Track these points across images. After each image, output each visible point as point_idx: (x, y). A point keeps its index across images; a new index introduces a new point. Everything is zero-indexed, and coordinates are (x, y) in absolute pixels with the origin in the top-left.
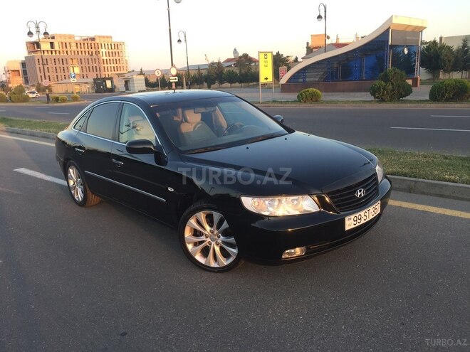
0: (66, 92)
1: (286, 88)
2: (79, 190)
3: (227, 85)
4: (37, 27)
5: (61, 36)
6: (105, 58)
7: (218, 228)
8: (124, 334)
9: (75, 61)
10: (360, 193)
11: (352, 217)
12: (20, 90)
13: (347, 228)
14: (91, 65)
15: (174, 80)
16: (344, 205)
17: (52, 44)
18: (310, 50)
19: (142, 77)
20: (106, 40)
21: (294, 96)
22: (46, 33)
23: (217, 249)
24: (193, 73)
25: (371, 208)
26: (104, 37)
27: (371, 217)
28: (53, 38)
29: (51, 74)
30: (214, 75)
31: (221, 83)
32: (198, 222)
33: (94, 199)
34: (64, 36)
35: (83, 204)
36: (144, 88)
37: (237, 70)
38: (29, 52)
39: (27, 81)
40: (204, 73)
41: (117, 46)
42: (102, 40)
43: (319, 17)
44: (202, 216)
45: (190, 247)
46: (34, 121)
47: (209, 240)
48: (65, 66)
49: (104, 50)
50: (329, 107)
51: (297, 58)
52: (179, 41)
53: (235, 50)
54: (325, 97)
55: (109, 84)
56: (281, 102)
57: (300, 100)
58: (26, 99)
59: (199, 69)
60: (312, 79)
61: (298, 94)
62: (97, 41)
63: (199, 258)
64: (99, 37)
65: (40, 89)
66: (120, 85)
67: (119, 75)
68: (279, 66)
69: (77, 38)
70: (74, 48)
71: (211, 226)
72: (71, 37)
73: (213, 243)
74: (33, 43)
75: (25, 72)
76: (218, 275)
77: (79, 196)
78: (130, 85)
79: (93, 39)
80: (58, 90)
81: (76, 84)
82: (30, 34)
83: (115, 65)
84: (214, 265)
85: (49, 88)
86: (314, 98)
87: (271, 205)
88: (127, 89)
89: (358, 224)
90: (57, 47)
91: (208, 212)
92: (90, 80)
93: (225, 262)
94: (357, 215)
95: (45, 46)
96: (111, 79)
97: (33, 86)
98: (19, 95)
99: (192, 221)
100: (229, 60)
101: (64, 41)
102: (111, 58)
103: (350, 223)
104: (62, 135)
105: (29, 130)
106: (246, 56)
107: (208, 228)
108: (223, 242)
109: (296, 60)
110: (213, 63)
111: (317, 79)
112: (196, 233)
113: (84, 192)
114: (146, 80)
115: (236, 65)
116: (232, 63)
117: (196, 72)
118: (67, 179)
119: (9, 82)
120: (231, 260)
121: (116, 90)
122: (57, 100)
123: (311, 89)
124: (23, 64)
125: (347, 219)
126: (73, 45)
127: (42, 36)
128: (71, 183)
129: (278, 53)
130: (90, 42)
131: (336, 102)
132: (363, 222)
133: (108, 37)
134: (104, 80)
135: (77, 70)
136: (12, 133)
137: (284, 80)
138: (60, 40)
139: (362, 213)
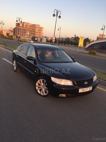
0: (24, 39)
1: (87, 49)
2: (15, 67)
3: (70, 45)
4: (19, 19)
5: (26, 23)
6: (37, 31)
7: (45, 84)
8: (12, 106)
9: (28, 31)
10: (86, 83)
11: (82, 89)
12: (12, 36)
13: (79, 92)
14: (32, 33)
15: (54, 41)
16: (80, 85)
17: (23, 25)
18: (98, 39)
19: (46, 39)
20: (38, 26)
21: (88, 52)
22: (21, 22)
23: (44, 90)
24: (61, 40)
25: (88, 88)
26: (38, 25)
27: (88, 90)
28: (24, 23)
29: (21, 33)
30: (67, 42)
31: (68, 44)
32: (40, 82)
33: (18, 70)
34: (27, 23)
35: (15, 71)
36: (46, 42)
37: (74, 41)
38: (16, 26)
39: (14, 34)
40: (64, 40)
41: (41, 28)
42: (37, 26)
43: (102, 29)
44: (41, 80)
45: (37, 88)
46: (12, 46)
47: (42, 87)
48: (25, 32)
49: (37, 29)
50: (98, 57)
51: (94, 40)
52: (58, 30)
53: (75, 35)
54: (97, 54)
55: (36, 39)
56: (84, 53)
57: (89, 53)
58: (13, 39)
59: (63, 39)
60: (96, 48)
61: (89, 51)
62: (36, 26)
63: (39, 91)
64: (37, 25)
65: (17, 37)
66: (39, 40)
67: (39, 37)
68: (87, 42)
69: (30, 24)
70: (29, 27)
71: (43, 83)
72: (29, 23)
73: (43, 88)
74: (18, 24)
75: (14, 32)
76: (43, 97)
77: (15, 69)
78: (42, 40)
79: (35, 25)
80: (22, 38)
81: (27, 37)
82: (17, 21)
83: (39, 34)
84: (42, 94)
85: (20, 37)
86: (94, 54)
87: (59, 81)
88: (41, 41)
89: (83, 92)
90: (24, 26)
91: (43, 79)
92: (31, 37)
93: (45, 94)
94: (83, 89)
95: (21, 25)
96: (37, 38)
97: (16, 36)
98: (11, 38)
99: (39, 81)
100: (72, 38)
101: (26, 24)
102: (39, 31)
103: (81, 91)
104: (14, 51)
105: (10, 48)
106: (77, 37)
107: (42, 84)
108: (46, 89)
109: (93, 41)
110: (67, 38)
111: (97, 48)
112: (39, 85)
113: (16, 68)
114: (47, 39)
115: (74, 39)
116: (73, 39)
117: (62, 40)
118: (13, 63)
119: (9, 34)
120: (47, 94)
121: (38, 41)
122: (21, 41)
123: (93, 51)
124: (14, 29)
125: (80, 89)
126: (29, 26)
127: (20, 22)
128: (14, 65)
129: (88, 38)
130: (34, 26)
131: (100, 56)
132: (85, 91)
133: (39, 25)
134: (35, 37)
135: (28, 34)
136: (5, 48)
137: (87, 47)
138: (25, 24)
139: (85, 89)
